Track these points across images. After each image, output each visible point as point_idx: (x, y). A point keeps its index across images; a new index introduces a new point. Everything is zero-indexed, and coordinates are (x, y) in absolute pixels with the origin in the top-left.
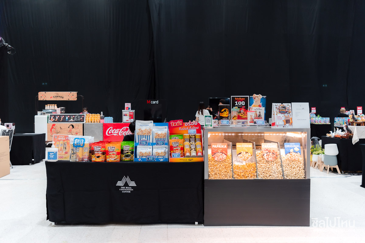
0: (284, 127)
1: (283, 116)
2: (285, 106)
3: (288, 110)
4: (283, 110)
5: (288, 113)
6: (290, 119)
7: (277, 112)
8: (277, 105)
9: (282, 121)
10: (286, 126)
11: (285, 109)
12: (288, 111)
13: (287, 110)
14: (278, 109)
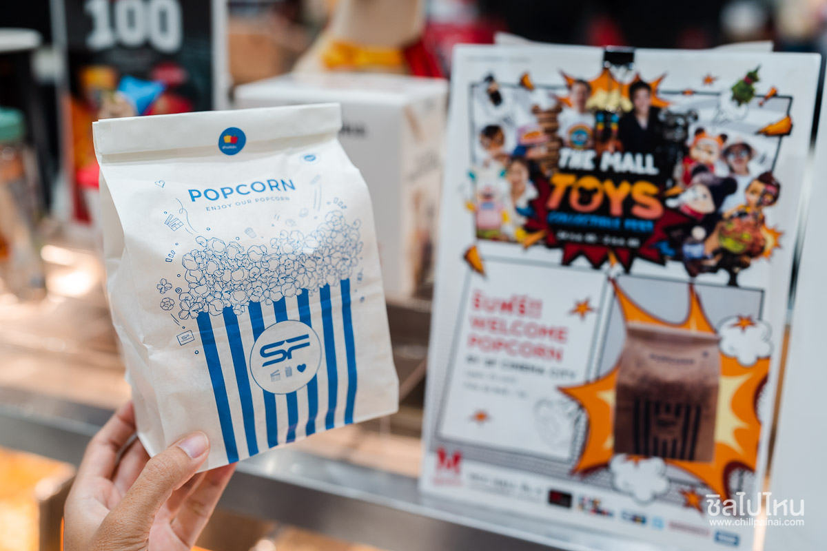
0: (559, 499)
1: (582, 309)
2: (678, 105)
3: (722, 189)
4: (618, 194)
5: (695, 267)
6: (728, 387)
7: (489, 218)
8: (507, 76)
9: (545, 386)
10: (609, 500)
11: (662, 180)
12: (711, 221)
13: (696, 199)
14: (520, 154)
